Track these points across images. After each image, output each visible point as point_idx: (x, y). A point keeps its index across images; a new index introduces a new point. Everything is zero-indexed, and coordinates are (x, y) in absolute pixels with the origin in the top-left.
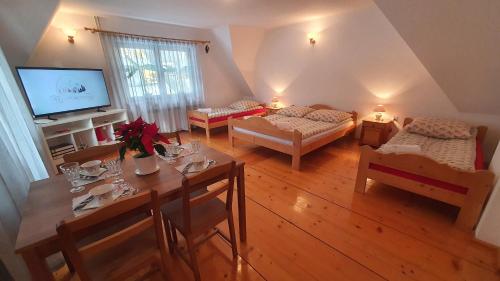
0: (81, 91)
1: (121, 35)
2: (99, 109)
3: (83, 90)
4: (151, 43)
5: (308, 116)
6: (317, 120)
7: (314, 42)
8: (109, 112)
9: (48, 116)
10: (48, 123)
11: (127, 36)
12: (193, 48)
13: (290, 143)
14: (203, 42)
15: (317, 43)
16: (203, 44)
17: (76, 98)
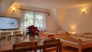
0: (12, 24)
1: (26, 10)
2: (15, 29)
3: (13, 23)
4: (34, 12)
5: (84, 36)
6: (87, 38)
7: (84, 13)
8: (18, 31)
9: (3, 30)
10: (2, 31)
11: (28, 10)
12: (45, 14)
13: (77, 44)
14: (48, 13)
15: (85, 13)
16: (48, 14)
17: (11, 26)
